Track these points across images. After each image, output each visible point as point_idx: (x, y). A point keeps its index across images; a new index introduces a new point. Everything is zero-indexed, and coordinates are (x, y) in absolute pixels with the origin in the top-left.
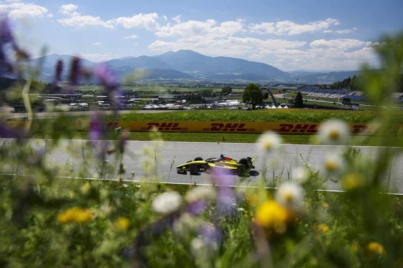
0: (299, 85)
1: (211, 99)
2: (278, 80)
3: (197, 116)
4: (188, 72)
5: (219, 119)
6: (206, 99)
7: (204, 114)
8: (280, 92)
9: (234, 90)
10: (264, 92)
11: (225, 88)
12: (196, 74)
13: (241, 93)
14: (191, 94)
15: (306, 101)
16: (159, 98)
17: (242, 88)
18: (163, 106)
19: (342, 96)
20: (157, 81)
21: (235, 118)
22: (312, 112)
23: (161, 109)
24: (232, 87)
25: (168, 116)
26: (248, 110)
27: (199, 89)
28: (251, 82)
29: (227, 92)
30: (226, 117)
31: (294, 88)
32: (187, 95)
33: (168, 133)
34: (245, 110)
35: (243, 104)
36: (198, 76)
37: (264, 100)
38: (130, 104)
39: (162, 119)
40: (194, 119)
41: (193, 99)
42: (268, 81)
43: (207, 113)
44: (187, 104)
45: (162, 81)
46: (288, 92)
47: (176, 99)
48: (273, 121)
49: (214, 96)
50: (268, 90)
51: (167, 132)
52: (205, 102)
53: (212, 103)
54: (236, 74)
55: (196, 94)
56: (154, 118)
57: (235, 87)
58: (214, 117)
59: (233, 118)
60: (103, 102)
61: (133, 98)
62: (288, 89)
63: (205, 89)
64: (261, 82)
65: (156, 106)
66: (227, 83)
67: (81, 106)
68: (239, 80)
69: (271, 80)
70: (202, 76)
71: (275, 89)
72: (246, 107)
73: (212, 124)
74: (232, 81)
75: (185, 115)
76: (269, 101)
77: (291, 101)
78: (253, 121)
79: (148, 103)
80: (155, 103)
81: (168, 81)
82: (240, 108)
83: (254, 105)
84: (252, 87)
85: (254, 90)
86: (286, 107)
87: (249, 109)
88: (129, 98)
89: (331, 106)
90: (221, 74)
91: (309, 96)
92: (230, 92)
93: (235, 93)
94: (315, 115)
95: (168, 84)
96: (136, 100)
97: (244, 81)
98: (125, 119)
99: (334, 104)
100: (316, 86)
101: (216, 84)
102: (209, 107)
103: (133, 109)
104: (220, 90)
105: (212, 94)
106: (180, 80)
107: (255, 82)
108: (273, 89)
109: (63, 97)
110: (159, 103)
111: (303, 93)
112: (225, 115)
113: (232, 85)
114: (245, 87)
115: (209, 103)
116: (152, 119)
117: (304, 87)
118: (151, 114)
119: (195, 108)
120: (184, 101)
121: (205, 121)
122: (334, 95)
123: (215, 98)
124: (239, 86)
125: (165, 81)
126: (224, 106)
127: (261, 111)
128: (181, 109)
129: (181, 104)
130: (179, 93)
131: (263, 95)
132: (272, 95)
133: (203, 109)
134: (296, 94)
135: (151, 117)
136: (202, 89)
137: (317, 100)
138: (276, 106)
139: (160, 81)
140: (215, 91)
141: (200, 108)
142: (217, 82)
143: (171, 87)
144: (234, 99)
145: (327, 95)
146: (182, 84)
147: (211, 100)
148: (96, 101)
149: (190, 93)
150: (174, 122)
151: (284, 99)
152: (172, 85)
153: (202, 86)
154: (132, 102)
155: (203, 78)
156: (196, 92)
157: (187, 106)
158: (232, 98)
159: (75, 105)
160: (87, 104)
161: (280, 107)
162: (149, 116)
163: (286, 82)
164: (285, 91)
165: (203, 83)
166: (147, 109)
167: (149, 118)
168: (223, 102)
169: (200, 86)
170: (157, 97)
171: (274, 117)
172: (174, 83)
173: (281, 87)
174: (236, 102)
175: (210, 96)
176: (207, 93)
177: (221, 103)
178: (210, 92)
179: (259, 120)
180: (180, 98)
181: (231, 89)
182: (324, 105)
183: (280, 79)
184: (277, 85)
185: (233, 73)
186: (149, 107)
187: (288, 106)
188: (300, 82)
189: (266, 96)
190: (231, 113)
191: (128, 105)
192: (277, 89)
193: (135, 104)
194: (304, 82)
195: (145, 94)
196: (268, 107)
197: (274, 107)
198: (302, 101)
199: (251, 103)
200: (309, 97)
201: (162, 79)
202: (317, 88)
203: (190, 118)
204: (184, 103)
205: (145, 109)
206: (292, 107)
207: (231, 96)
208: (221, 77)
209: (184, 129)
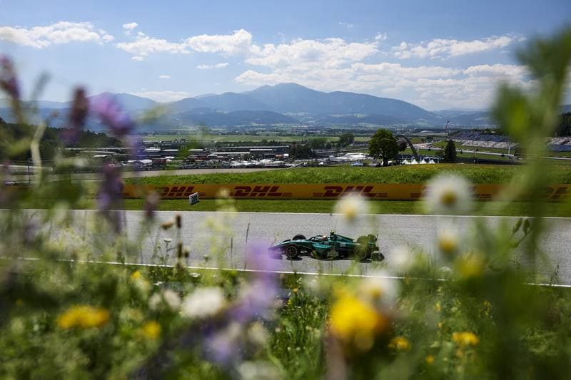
0: (451, 130)
1: (324, 151)
2: (420, 124)
3: (305, 176)
4: (291, 114)
5: (336, 180)
6: (318, 151)
7: (315, 173)
8: (423, 141)
9: (356, 139)
10: (400, 140)
11: (344, 135)
12: (302, 117)
13: (367, 143)
14: (296, 145)
15: (461, 153)
16: (251, 152)
17: (367, 136)
18: (257, 163)
19: (514, 145)
20: (249, 127)
21: (358, 178)
22: (470, 169)
23: (254, 167)
24: (354, 134)
25: (263, 176)
26: (377, 166)
27: (307, 138)
28: (382, 127)
29: (347, 141)
30: (345, 176)
31: (444, 134)
32: (290, 146)
33: (264, 201)
34: (374, 167)
35: (370, 158)
36: (305, 119)
37: (400, 153)
38: (211, 161)
39: (255, 181)
40: (301, 180)
41: (299, 152)
42: (406, 125)
43: (318, 172)
44: (290, 160)
45: (256, 127)
46: (435, 141)
47: (275, 152)
48: (413, 182)
49: (329, 147)
50: (406, 139)
51: (261, 199)
52: (315, 156)
53: (326, 157)
54: (359, 116)
55: (303, 145)
56: (244, 180)
57: (358, 134)
58: (329, 177)
59: (355, 178)
60: (173, 157)
61: (214, 151)
62: (434, 136)
63: (316, 138)
64: (397, 127)
65: (246, 163)
66: (346, 128)
67: (143, 164)
68: (363, 124)
69: (410, 124)
70: (311, 120)
71: (416, 136)
72: (374, 162)
73: (326, 188)
74: (354, 126)
75: (288, 174)
76: (407, 154)
77: (438, 153)
78: (385, 182)
79: (236, 158)
80: (246, 158)
81: (262, 127)
82: (365, 165)
83: (386, 160)
84: (383, 134)
85: (385, 139)
86: (432, 162)
87: (379, 166)
88: (209, 152)
89: (497, 159)
90: (338, 116)
91: (465, 146)
92: (351, 142)
93: (359, 143)
94: (475, 173)
95: (263, 131)
96: (219, 155)
97: (371, 126)
98: (203, 182)
99: (503, 156)
100: (476, 130)
101: (331, 131)
102: (322, 163)
103: (214, 168)
104: (337, 139)
105: (325, 145)
106: (280, 125)
107: (386, 127)
108: (413, 136)
109: (117, 151)
110: (252, 159)
111: (457, 141)
112: (344, 174)
113: (354, 131)
114: (373, 134)
115: (322, 158)
116: (240, 180)
117: (458, 133)
118: (239, 174)
119: (302, 165)
120: (287, 155)
121: (317, 183)
122: (502, 143)
123: (330, 151)
124: (363, 133)
125: (260, 127)
126: (343, 161)
127: (396, 168)
128: (282, 166)
129: (281, 159)
130: (279, 144)
131: (399, 144)
132: (411, 145)
133: (313, 166)
134: (447, 143)
135: (239, 178)
136: (312, 138)
137: (477, 151)
138: (418, 160)
139: (252, 127)
140: (329, 140)
141: (309, 165)
142: (333, 128)
143: (268, 135)
144: (357, 151)
145: (491, 144)
146: (282, 131)
147: (325, 154)
148: (164, 156)
149: (294, 143)
150: (271, 184)
151: (429, 150)
152: (269, 132)
153: (312, 133)
154: (213, 157)
155: (313, 123)
156: (303, 142)
157: (291, 163)
158: (355, 151)
159: (135, 162)
160: (151, 161)
161: (423, 162)
162: (236, 176)
163: (431, 126)
164: (429, 138)
165: (312, 130)
166: (235, 167)
167: (236, 179)
168: (342, 155)
169: (308, 134)
170: (248, 150)
171: (414, 176)
172: (272, 131)
173: (424, 134)
174: (359, 156)
175: (322, 148)
176: (318, 144)
177: (338, 158)
178: (323, 142)
179: (393, 181)
180: (280, 151)
181: (352, 137)
182: (487, 158)
183: (423, 122)
184: (419, 130)
185: (355, 115)
186: (236, 164)
187: (434, 160)
188: (452, 125)
189: (403, 147)
190: (352, 171)
191: (207, 162)
192: (418, 136)
193: (217, 161)
194: (458, 125)
195: (231, 146)
196: (406, 162)
197: (414, 162)
198: (456, 153)
199: (381, 157)
200: (466, 148)
201: (254, 124)
202: (477, 133)
203: (295, 179)
204: (287, 158)
205: (231, 167)
206: (441, 162)
207: (353, 147)
208: (338, 121)
209: (286, 194)
